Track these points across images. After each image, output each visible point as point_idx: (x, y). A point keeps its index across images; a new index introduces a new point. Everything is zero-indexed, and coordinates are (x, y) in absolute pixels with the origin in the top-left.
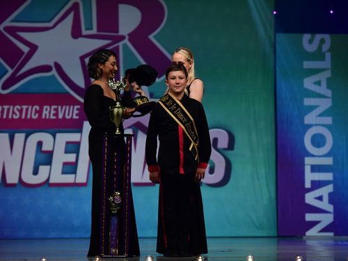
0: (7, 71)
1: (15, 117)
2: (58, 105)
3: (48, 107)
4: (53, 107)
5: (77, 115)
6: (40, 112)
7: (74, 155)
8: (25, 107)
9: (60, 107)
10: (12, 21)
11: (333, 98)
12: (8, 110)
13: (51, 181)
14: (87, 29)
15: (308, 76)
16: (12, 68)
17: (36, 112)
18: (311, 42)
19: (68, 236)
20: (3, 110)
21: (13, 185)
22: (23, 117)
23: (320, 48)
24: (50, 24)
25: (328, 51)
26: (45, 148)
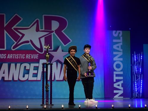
0: (14, 43)
1: (17, 58)
2: (31, 54)
3: (28, 55)
4: (30, 55)
5: (37, 57)
6: (25, 56)
7: (37, 71)
8: (20, 55)
9: (32, 55)
10: (16, 26)
11: (123, 52)
12: (15, 56)
13: (29, 80)
14: (41, 29)
15: (115, 45)
16: (16, 42)
17: (24, 56)
18: (115, 33)
19: (35, 98)
20: (13, 55)
21: (16, 81)
22: (20, 58)
23: (118, 35)
24: (29, 27)
25: (121, 36)
26: (27, 68)
